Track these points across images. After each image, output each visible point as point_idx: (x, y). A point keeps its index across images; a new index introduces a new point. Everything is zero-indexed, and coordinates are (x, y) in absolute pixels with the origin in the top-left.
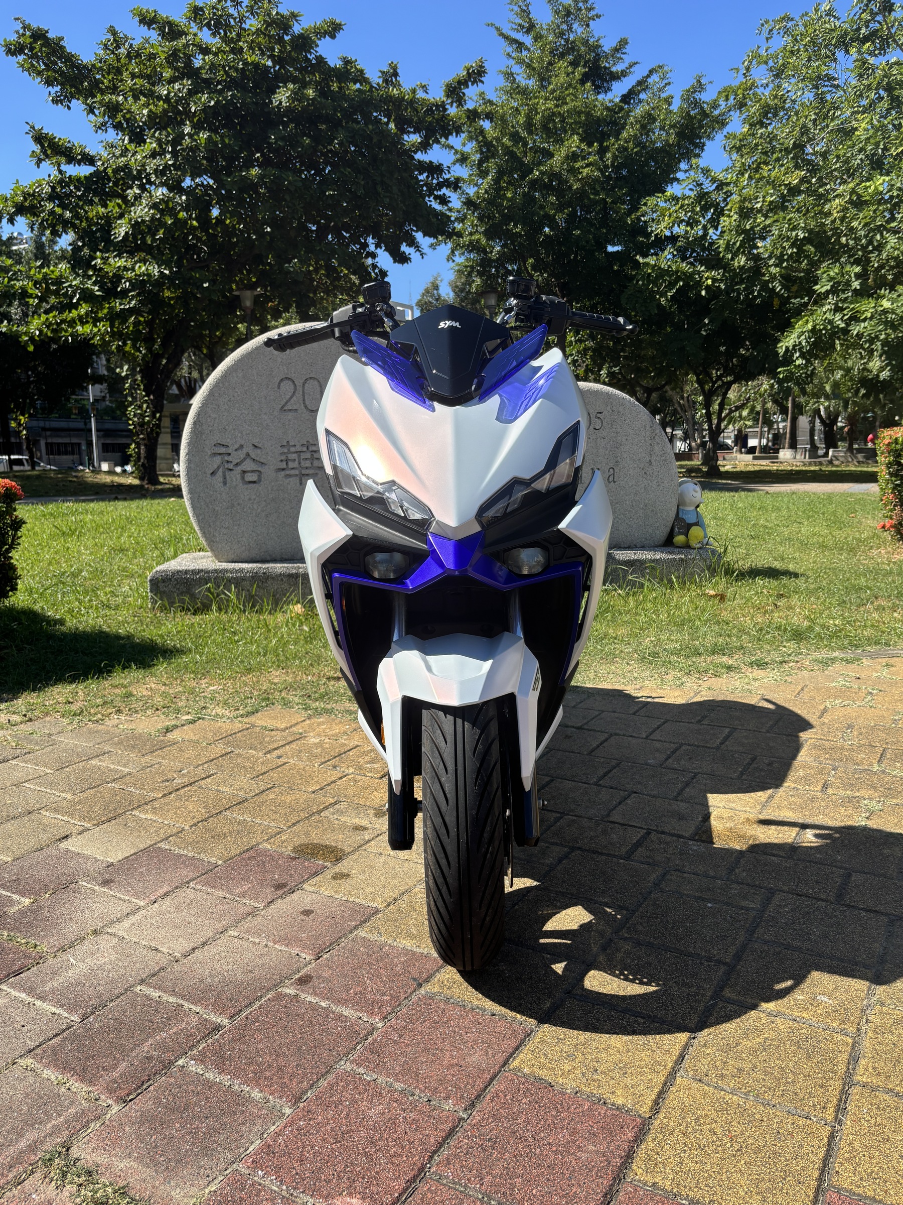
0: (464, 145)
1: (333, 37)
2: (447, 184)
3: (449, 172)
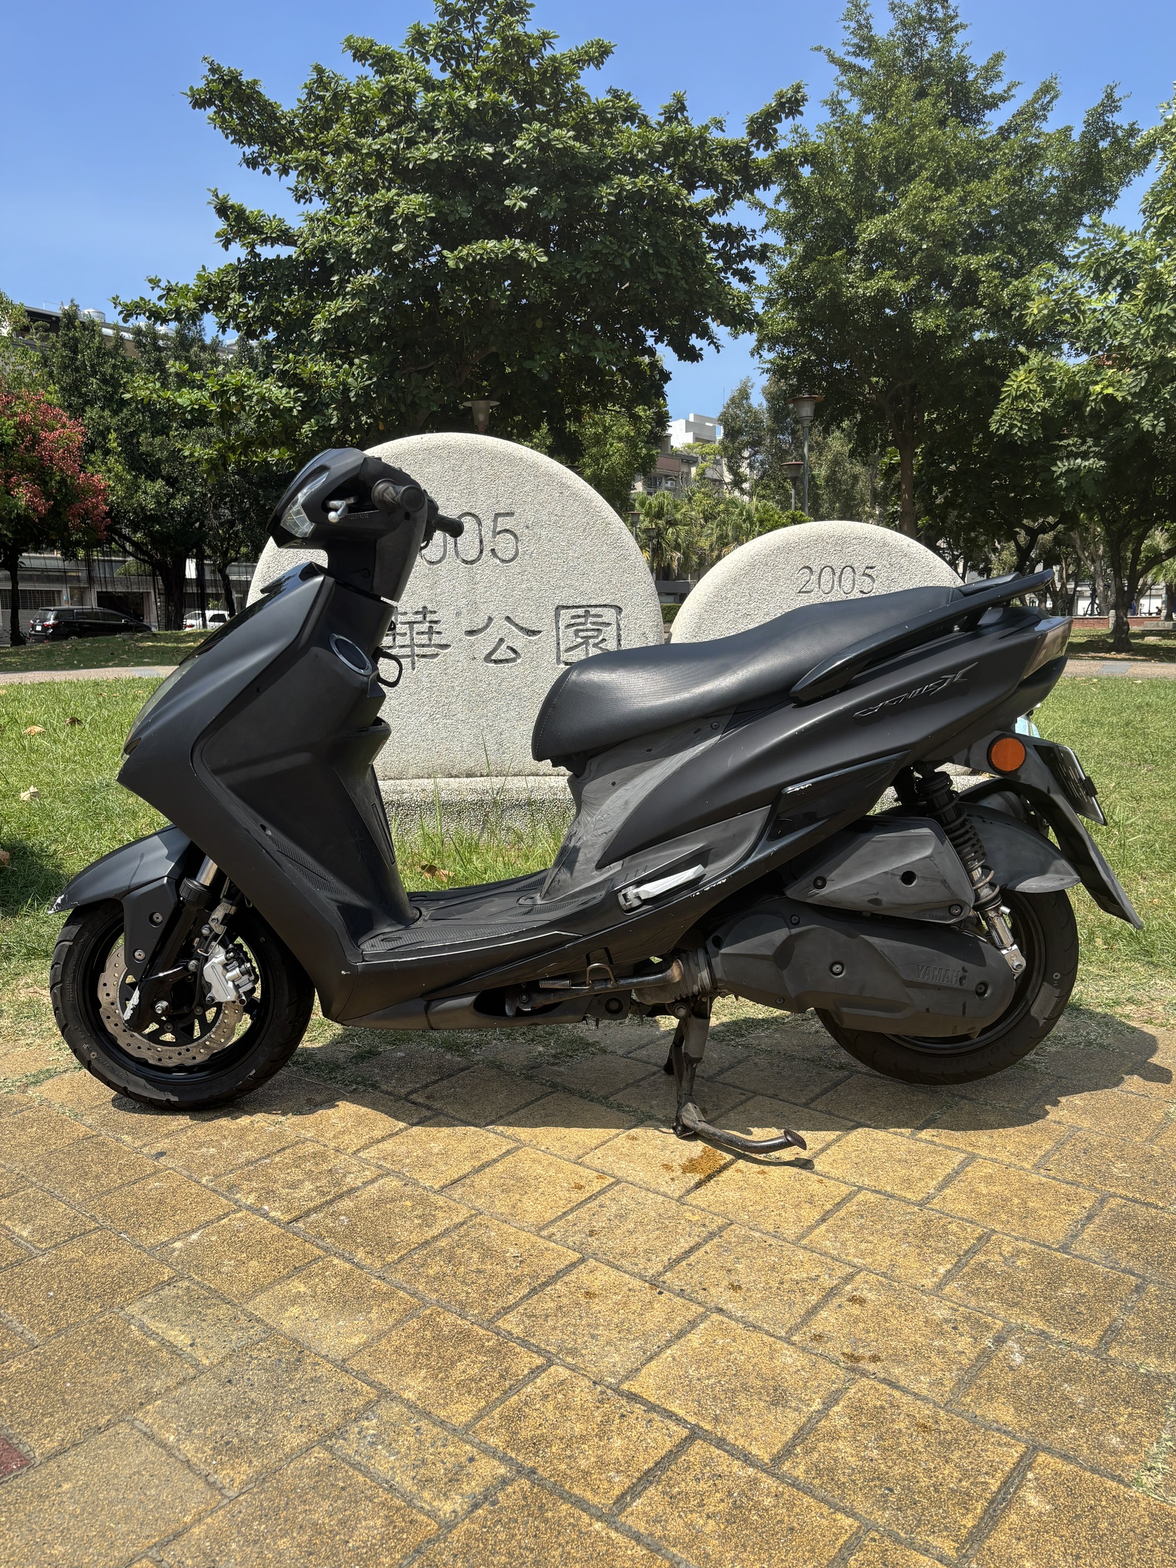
1: (600, 65)
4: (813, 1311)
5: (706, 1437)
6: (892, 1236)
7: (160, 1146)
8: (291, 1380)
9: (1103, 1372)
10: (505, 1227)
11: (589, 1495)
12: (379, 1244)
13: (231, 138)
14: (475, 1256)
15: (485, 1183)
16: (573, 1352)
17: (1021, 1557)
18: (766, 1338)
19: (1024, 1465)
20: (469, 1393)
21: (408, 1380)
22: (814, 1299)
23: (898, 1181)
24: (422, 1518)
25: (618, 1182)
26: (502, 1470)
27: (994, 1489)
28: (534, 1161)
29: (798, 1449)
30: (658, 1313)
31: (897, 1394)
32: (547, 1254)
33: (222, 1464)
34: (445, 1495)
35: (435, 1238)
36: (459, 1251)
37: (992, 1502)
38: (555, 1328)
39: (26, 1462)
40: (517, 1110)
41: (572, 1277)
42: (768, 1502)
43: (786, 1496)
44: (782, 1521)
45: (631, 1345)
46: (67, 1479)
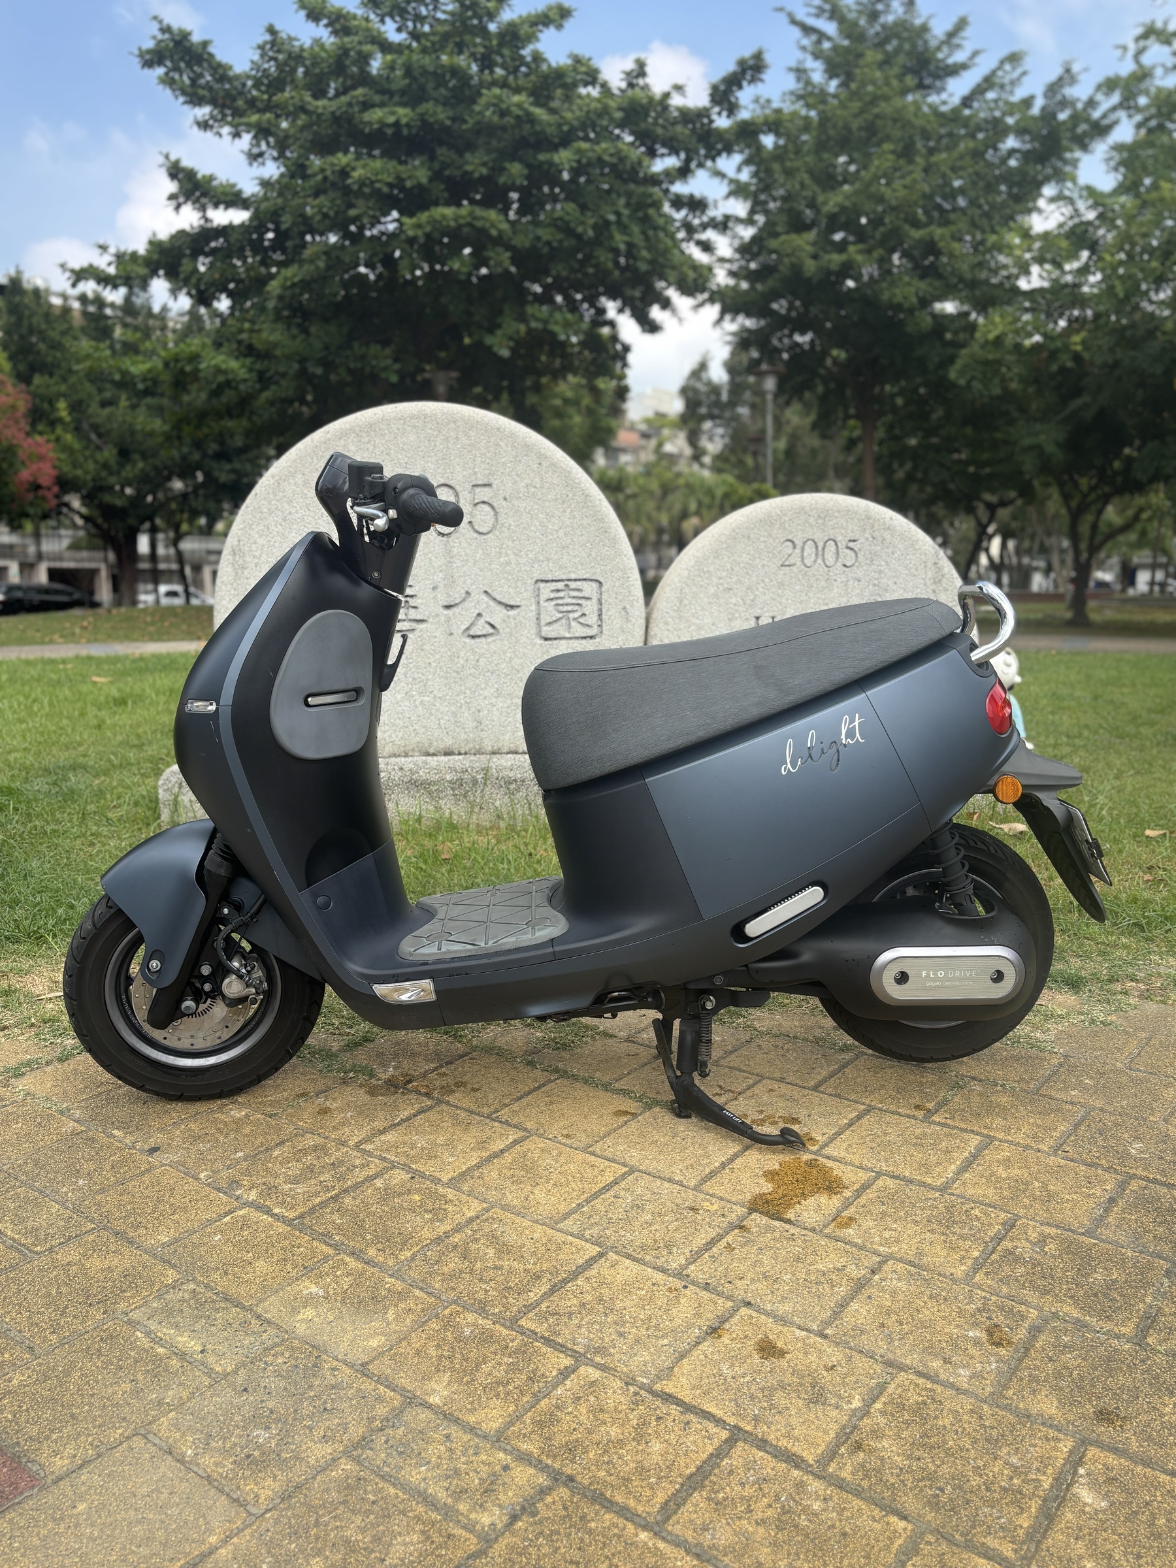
0: (739, 170)
1: (559, 27)
2: (713, 224)
3: (716, 207)
4: (843, 1305)
5: (748, 1437)
6: (915, 1222)
7: (152, 1143)
8: (311, 1387)
9: (1143, 1361)
10: (518, 1220)
11: (632, 1503)
12: (390, 1241)
13: (182, 99)
14: (491, 1252)
15: (494, 1175)
16: (599, 1351)
17: (1081, 1557)
18: (798, 1333)
19: (1076, 1460)
20: (497, 1396)
21: (433, 1385)
22: (842, 1290)
23: (915, 1166)
24: (458, 1531)
25: (632, 1171)
26: (542, 1480)
27: (1046, 1485)
28: (542, 1150)
29: (843, 1450)
30: (684, 1309)
31: (939, 1389)
32: (566, 1249)
33: (245, 1479)
34: (481, 1506)
35: (447, 1235)
36: (473, 1247)
37: (1045, 1500)
38: (579, 1327)
39: (36, 1482)
40: (520, 1098)
41: (593, 1272)
42: (817, 1506)
43: (835, 1499)
44: (833, 1526)
45: (660, 1342)
46: (82, 1498)
